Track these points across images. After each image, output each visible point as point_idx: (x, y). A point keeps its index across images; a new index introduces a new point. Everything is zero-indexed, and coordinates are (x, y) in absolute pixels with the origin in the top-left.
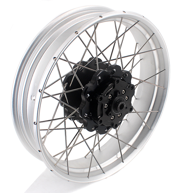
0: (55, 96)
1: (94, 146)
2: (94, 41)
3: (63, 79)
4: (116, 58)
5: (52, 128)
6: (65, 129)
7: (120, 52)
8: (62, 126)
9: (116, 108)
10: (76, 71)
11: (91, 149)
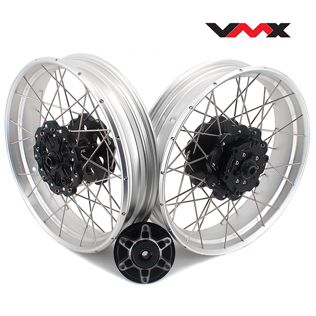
0: (178, 170)
1: (229, 212)
2: (212, 103)
3: (184, 152)
4: (241, 113)
5: (179, 201)
6: (194, 200)
7: (244, 107)
8: (190, 198)
9: (245, 172)
10: (197, 140)
11: (225, 216)
